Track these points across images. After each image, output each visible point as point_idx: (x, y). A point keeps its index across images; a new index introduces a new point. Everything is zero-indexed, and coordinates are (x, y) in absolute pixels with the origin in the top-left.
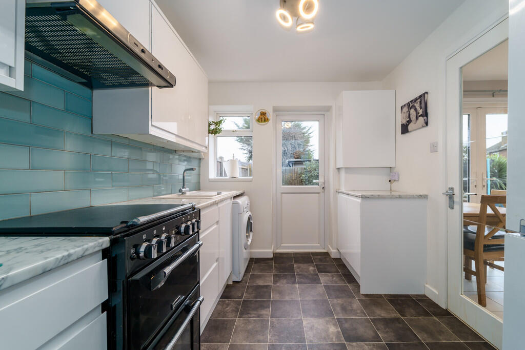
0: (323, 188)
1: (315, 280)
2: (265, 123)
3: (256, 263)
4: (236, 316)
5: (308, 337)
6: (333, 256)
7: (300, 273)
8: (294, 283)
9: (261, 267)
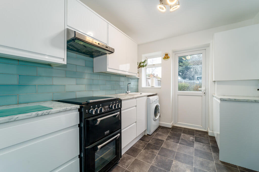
0: (204, 93)
1: (191, 144)
2: (167, 59)
3: (161, 128)
4: (143, 149)
5: (172, 170)
6: (209, 134)
7: (183, 139)
8: (177, 142)
9: (163, 131)
